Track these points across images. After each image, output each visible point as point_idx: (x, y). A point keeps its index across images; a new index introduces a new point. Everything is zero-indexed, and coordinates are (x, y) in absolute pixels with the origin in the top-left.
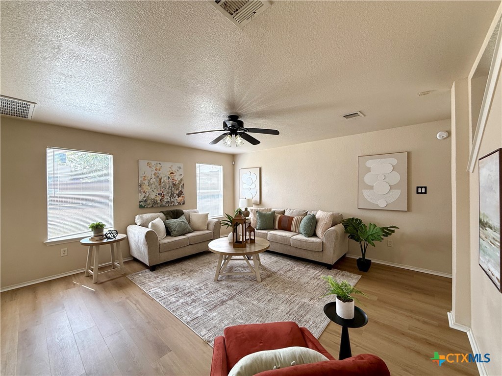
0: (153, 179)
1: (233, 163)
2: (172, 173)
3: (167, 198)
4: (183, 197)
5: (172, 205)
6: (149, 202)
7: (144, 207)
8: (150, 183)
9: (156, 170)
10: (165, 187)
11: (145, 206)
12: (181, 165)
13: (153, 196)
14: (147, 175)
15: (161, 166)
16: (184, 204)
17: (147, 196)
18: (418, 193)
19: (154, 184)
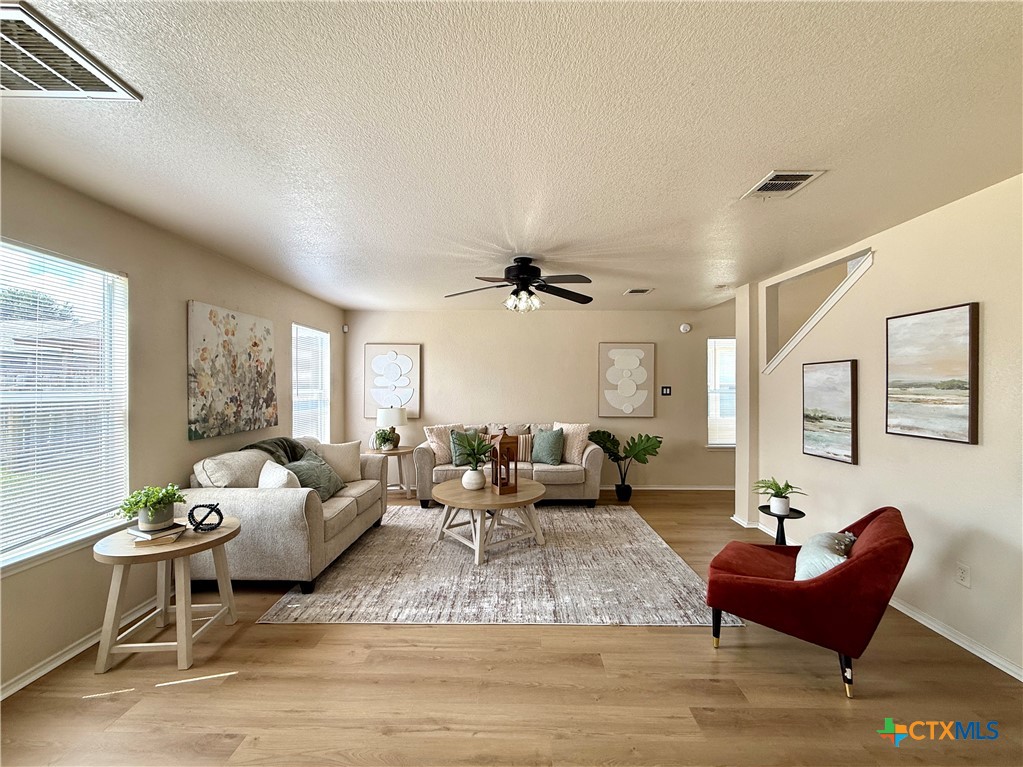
0: (220, 357)
1: (346, 329)
2: (255, 344)
3: (247, 412)
4: (275, 406)
5: (256, 427)
6: (211, 421)
7: (201, 437)
8: (215, 368)
9: (227, 334)
10: (241, 381)
11: (204, 433)
12: (269, 325)
13: (219, 407)
14: (209, 348)
15: (235, 321)
16: (276, 424)
17: (208, 405)
18: (663, 394)
19: (223, 372)
